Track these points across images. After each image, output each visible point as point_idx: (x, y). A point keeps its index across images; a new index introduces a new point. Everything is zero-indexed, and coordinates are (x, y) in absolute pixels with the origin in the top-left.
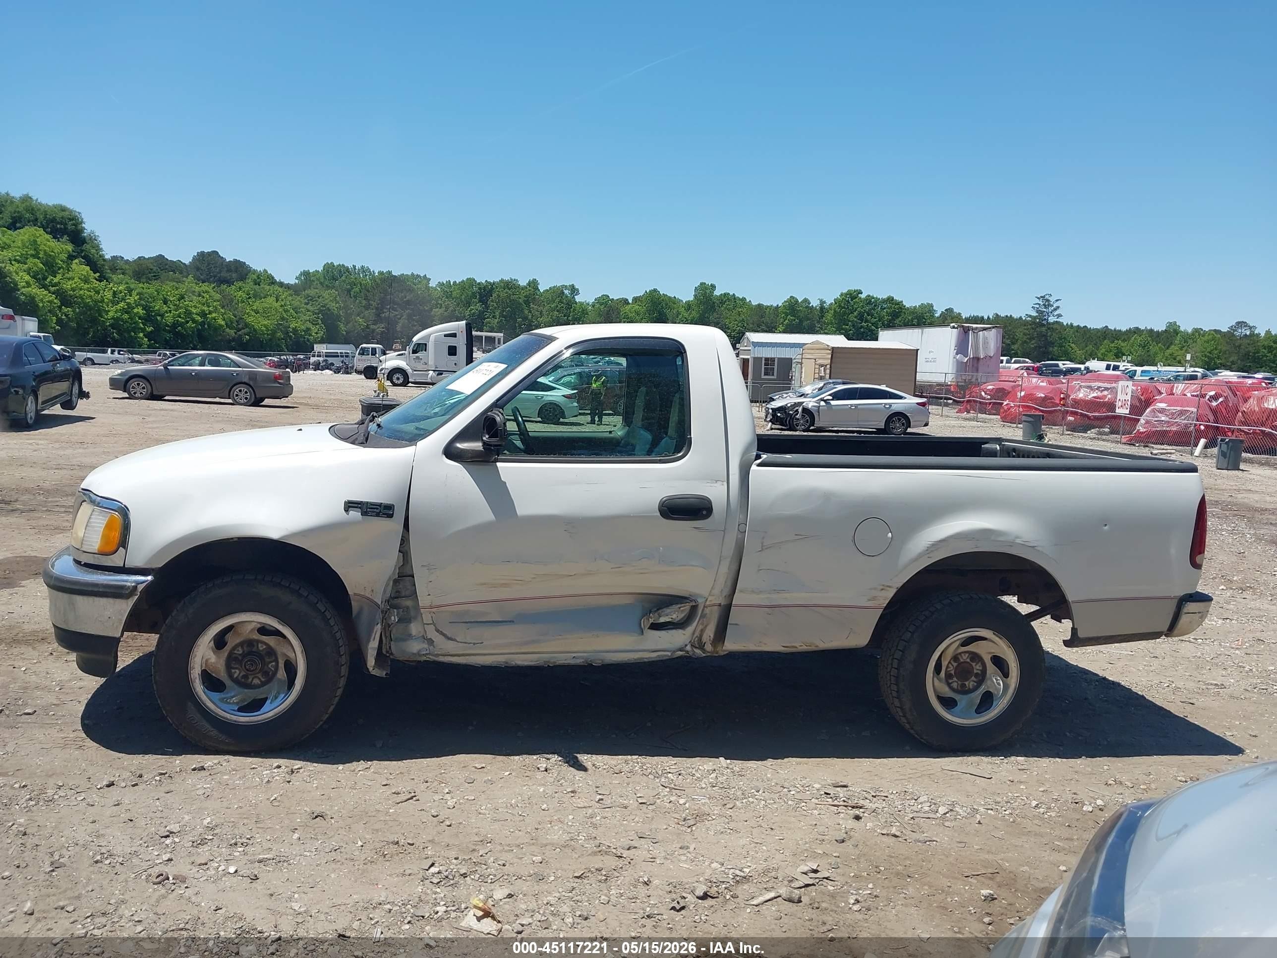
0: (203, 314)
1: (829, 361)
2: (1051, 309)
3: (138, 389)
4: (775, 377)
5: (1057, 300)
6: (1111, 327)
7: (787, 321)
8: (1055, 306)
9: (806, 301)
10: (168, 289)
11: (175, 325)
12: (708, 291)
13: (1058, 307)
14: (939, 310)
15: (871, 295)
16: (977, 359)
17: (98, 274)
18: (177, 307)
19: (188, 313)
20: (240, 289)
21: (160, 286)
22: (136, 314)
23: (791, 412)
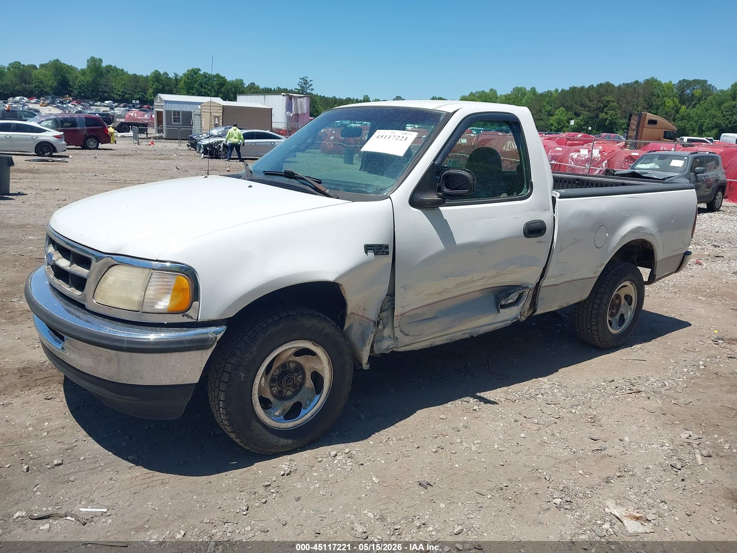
1: (221, 114)
2: (308, 85)
4: (181, 123)
5: (311, 81)
6: (337, 97)
7: (154, 86)
8: (310, 83)
9: (165, 73)
12: (97, 63)
13: (311, 85)
14: (247, 83)
15: (206, 72)
16: (297, 115)
23: (216, 147)
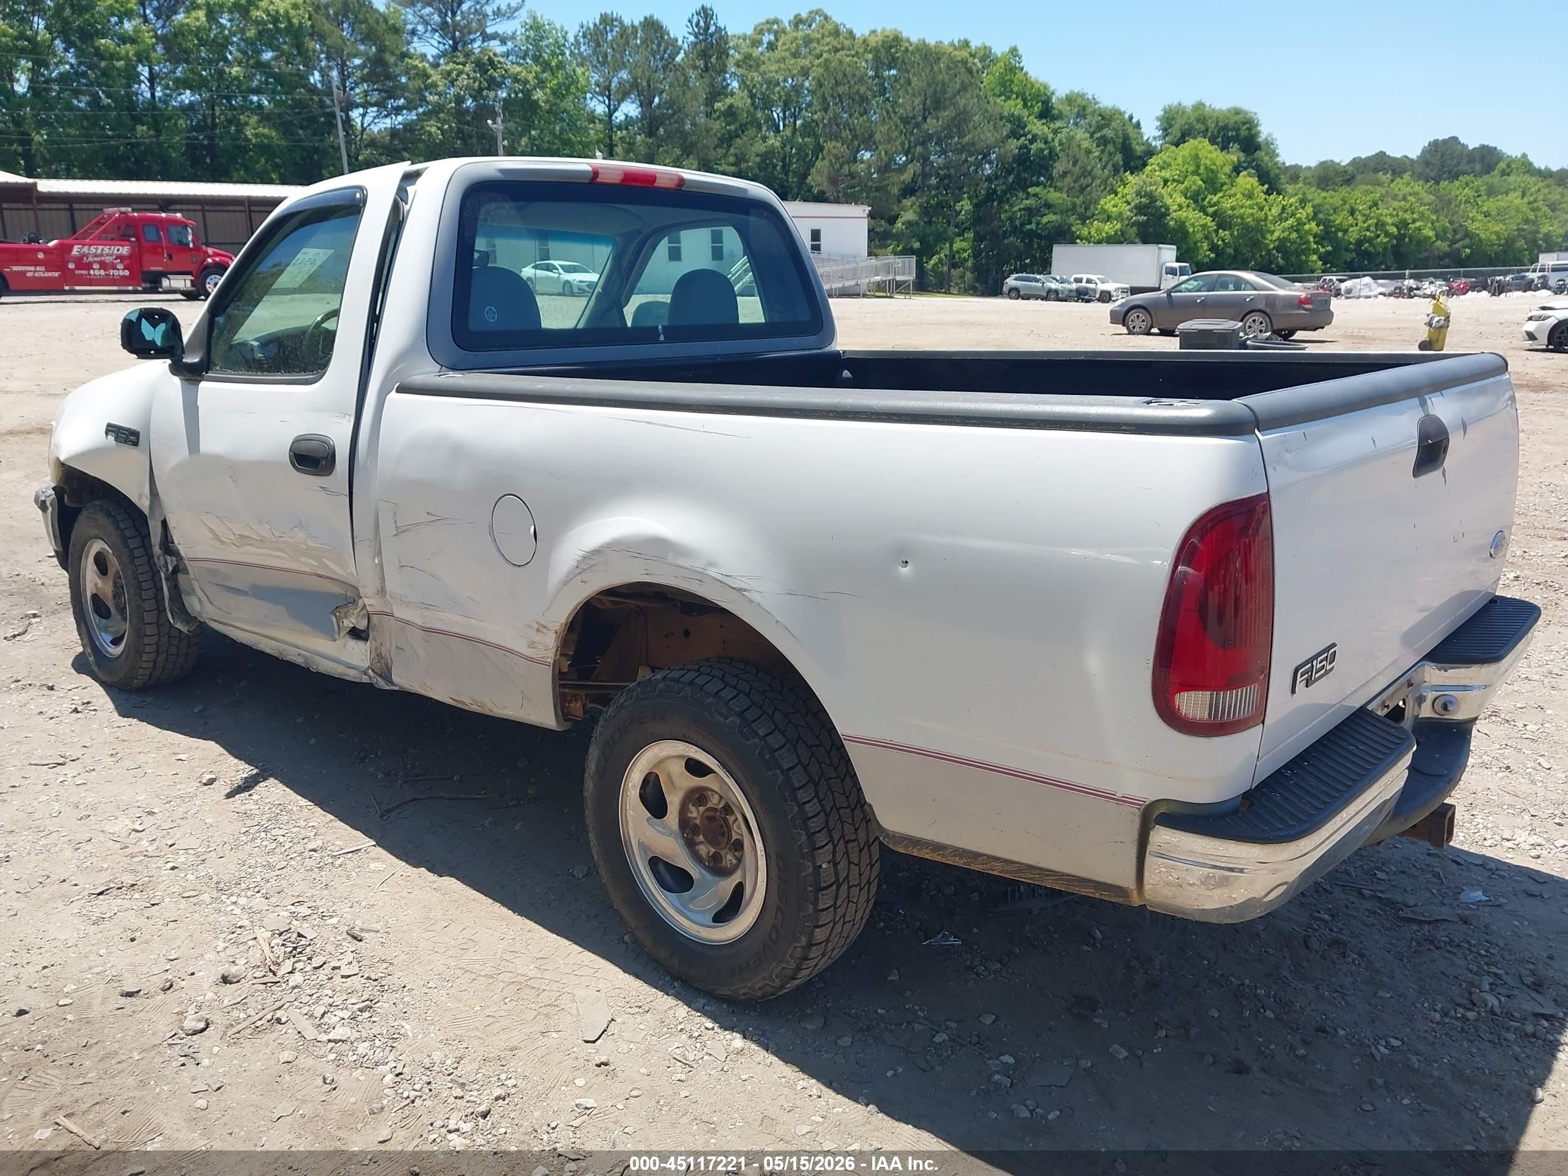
0: (1403, 225)
3: (1137, 323)
10: (1360, 196)
11: (1359, 243)
17: (1266, 186)
18: (1367, 217)
19: (1380, 225)
20: (1467, 184)
21: (1347, 192)
22: (1309, 232)
